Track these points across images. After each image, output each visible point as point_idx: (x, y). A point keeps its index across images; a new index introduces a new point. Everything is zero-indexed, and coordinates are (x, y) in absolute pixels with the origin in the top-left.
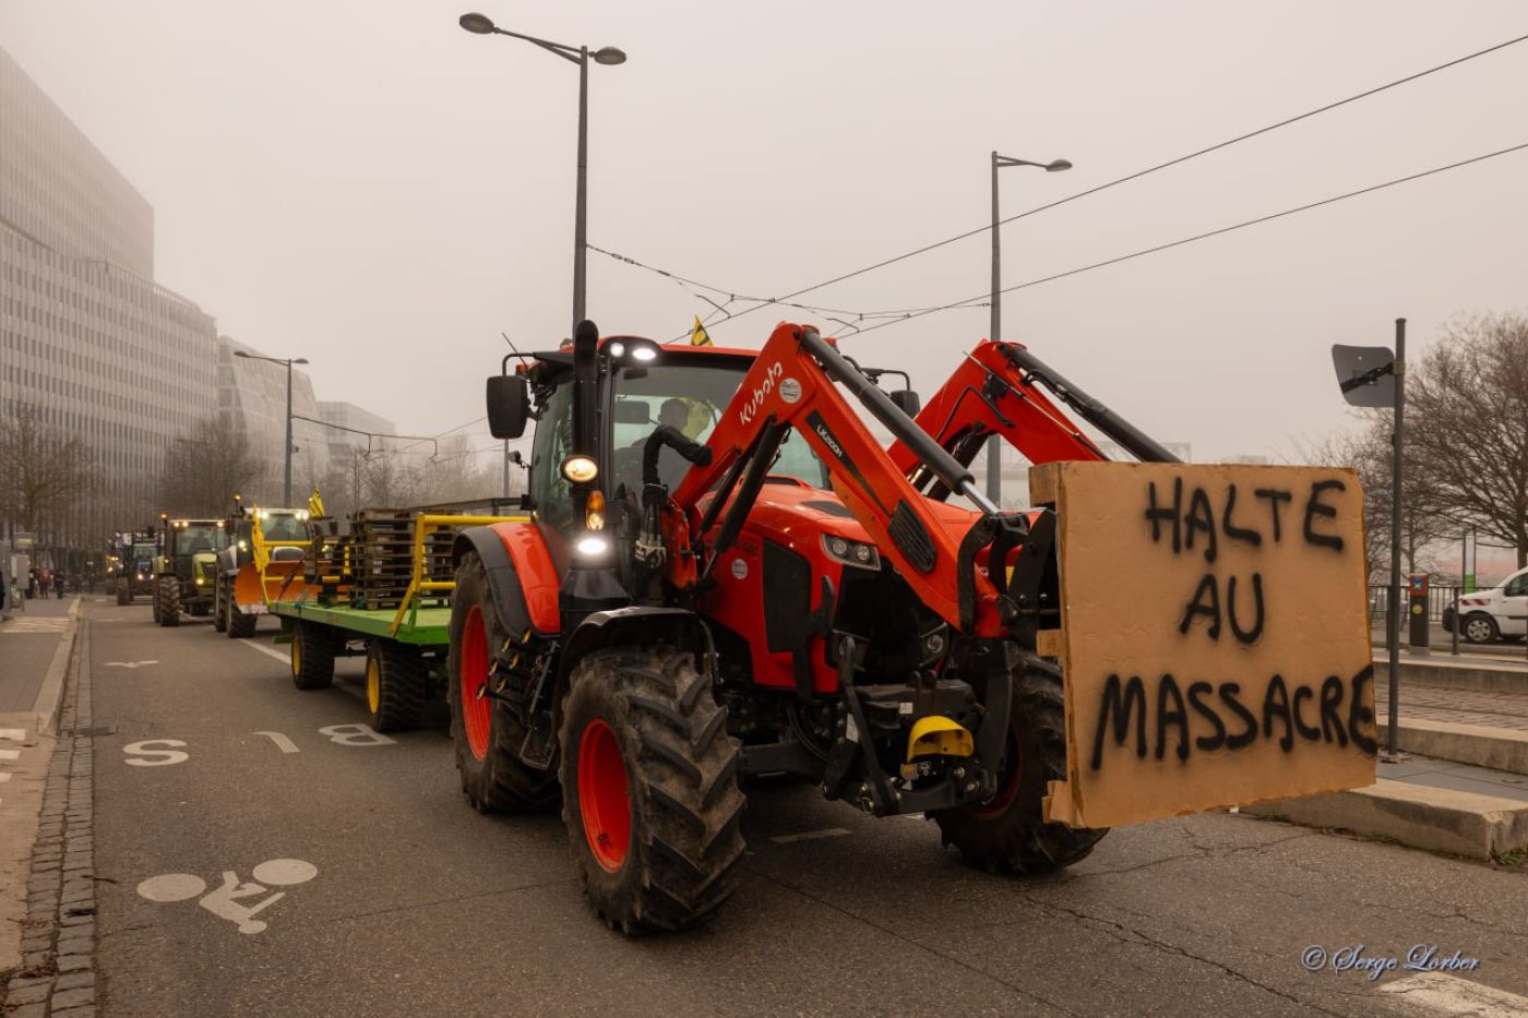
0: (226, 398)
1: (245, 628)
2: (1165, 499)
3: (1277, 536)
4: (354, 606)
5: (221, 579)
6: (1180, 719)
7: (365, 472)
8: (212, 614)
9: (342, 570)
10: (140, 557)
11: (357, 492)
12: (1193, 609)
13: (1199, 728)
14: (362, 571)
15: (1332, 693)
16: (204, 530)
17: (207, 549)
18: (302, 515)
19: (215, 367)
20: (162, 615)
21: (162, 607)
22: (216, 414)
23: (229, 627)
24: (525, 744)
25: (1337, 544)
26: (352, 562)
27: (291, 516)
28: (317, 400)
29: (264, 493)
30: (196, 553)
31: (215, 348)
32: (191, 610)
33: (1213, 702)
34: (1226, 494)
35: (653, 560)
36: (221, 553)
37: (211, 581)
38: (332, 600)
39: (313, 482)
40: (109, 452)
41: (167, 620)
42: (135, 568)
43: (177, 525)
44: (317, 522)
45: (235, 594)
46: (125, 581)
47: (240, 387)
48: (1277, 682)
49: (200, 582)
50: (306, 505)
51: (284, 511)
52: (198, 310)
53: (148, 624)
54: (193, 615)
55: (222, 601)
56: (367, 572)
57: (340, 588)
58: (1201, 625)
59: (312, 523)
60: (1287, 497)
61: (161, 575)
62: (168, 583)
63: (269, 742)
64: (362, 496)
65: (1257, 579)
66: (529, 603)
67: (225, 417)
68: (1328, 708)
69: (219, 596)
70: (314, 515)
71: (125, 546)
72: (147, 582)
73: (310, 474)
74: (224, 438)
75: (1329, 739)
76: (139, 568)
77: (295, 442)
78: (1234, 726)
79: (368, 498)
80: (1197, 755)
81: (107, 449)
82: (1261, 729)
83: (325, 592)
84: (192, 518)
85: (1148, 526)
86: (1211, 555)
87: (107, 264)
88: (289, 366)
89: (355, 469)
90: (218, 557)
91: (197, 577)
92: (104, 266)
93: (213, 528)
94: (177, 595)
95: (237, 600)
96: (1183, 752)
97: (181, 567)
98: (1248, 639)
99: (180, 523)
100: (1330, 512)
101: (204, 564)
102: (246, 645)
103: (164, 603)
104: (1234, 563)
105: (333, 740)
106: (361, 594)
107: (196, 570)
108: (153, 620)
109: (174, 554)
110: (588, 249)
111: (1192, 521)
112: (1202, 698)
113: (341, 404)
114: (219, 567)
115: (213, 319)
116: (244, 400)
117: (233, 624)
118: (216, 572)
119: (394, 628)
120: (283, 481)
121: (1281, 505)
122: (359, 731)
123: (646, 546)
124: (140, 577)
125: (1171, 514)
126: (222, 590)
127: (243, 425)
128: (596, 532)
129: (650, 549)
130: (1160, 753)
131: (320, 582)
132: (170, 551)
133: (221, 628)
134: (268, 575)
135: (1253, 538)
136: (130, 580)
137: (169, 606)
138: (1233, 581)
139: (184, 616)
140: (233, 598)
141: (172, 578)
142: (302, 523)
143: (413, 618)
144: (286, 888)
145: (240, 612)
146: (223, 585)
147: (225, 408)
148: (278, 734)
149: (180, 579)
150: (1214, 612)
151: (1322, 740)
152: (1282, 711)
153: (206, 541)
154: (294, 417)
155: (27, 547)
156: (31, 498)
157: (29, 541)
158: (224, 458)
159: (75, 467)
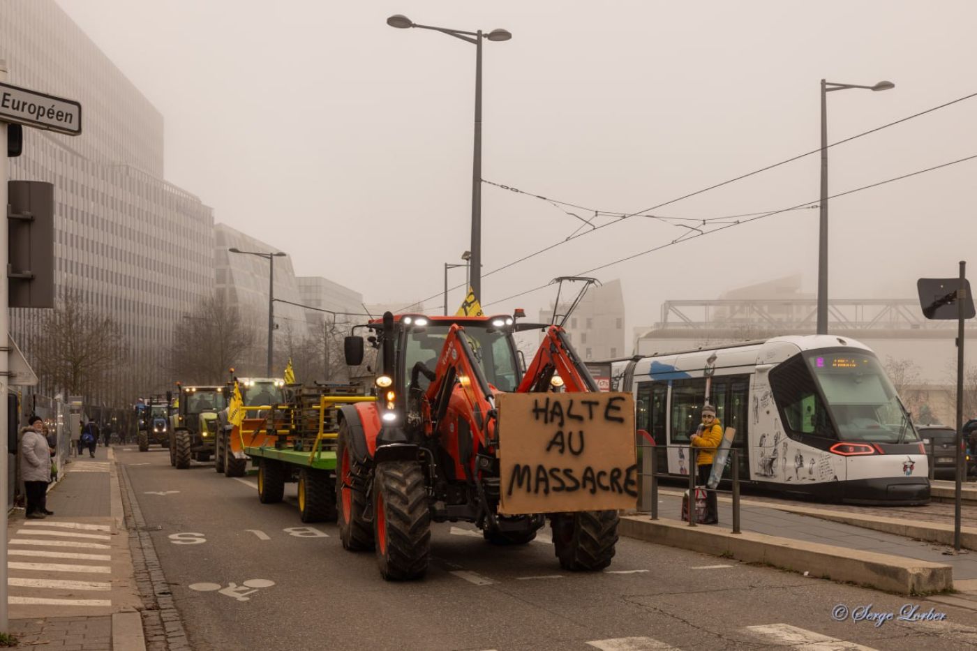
0: (221, 277)
1: (237, 470)
2: (542, 405)
3: (591, 417)
4: (296, 449)
5: (221, 432)
6: (546, 480)
7: (333, 341)
8: (213, 460)
9: (291, 426)
10: (156, 416)
11: (327, 359)
12: (553, 443)
13: (553, 483)
14: (301, 427)
15: (616, 474)
16: (205, 394)
17: (209, 409)
18: (279, 382)
19: (212, 251)
20: (177, 460)
21: (178, 454)
22: (213, 291)
23: (226, 468)
24: (365, 511)
25: (621, 420)
26: (295, 421)
27: (271, 383)
28: (297, 275)
29: (252, 358)
30: (202, 412)
31: (213, 233)
32: (197, 456)
33: (561, 475)
34: (569, 403)
35: (414, 423)
36: (220, 413)
37: (213, 434)
38: (284, 446)
39: (292, 350)
40: (130, 325)
41: (181, 463)
42: (152, 423)
43: (188, 390)
44: (291, 389)
45: (231, 443)
46: (144, 433)
47: (233, 268)
48: (589, 469)
49: (205, 434)
50: (282, 375)
51: (266, 380)
52: (199, 202)
53: (167, 467)
54: (198, 461)
55: (221, 449)
56: (303, 428)
57: (289, 438)
58: (556, 449)
59: (287, 388)
60: (597, 403)
61: (177, 429)
62: (182, 436)
63: (253, 534)
64: (330, 362)
65: (581, 433)
66: (368, 445)
67: (221, 294)
68: (614, 480)
69: (219, 444)
70: (288, 383)
71: (145, 407)
72: (161, 434)
73: (290, 344)
74: (220, 313)
75: (613, 490)
76: (155, 423)
77: (276, 321)
78: (569, 483)
79: (336, 364)
80: (552, 493)
81: (128, 323)
82: (581, 485)
83: (280, 440)
84: (199, 385)
85: (534, 414)
86: (561, 424)
87: (128, 167)
88: (271, 258)
89: (325, 338)
90: (218, 416)
91: (202, 431)
92: (124, 168)
93: (214, 392)
94: (188, 445)
95: (232, 448)
96: (546, 491)
97: (191, 423)
98: (576, 454)
99: (190, 389)
100: (618, 409)
101: (207, 421)
102: (238, 482)
103: (179, 451)
104: (571, 427)
105: (291, 534)
106: (300, 441)
107: (202, 424)
108: (170, 464)
109: (186, 413)
110: (482, 183)
111: (553, 413)
112: (555, 473)
113: (316, 278)
114: (218, 423)
115: (211, 209)
116: (235, 276)
117: (229, 466)
118: (217, 426)
119: (310, 460)
120: (266, 347)
121: (594, 407)
122: (308, 530)
123: (412, 417)
124: (156, 430)
125: (545, 411)
126: (221, 440)
127: (235, 298)
128: (391, 411)
129: (413, 418)
130: (536, 491)
131: (276, 433)
132: (183, 411)
133: (221, 470)
134: (243, 429)
135: (580, 418)
136: (148, 432)
137: (182, 453)
138: (570, 434)
139: (193, 462)
140: (229, 446)
141: (185, 432)
142: (279, 389)
143: (319, 455)
144: (259, 588)
145: (233, 457)
146: (221, 437)
147: (221, 286)
148: (258, 531)
149: (190, 433)
150: (562, 444)
151: (611, 491)
152: (592, 480)
153: (207, 402)
154: (275, 300)
155: (78, 408)
156: (75, 367)
157: (80, 403)
158: (221, 332)
159: (107, 341)
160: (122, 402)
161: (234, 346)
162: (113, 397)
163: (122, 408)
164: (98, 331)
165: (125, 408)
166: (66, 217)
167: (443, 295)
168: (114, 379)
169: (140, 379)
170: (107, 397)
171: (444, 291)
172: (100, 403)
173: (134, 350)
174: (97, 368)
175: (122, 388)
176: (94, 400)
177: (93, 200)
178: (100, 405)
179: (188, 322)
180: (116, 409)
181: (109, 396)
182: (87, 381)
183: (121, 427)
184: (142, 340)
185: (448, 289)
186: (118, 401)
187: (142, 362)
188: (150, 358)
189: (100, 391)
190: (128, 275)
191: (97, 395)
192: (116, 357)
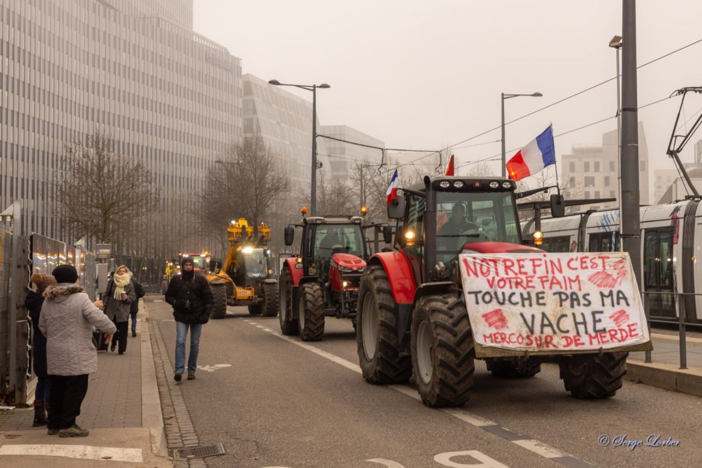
0: (249, 126)
19: (240, 100)
22: (241, 140)
31: (241, 84)
47: (259, 116)
52: (228, 52)
67: (248, 144)
81: (158, 172)
87: (158, 19)
88: (314, 91)
89: (361, 180)
92: (155, 20)
115: (239, 59)
116: (262, 125)
147: (248, 135)
154: (319, 136)
155: (105, 257)
156: (105, 214)
157: (108, 251)
158: (255, 175)
159: (138, 187)
160: (153, 251)
161: (269, 190)
162: (144, 246)
163: (153, 257)
164: (129, 175)
165: (155, 257)
166: (99, 68)
167: (500, 129)
168: (144, 227)
169: (170, 228)
170: (137, 246)
171: (501, 125)
172: (130, 252)
173: (164, 199)
174: (128, 215)
175: (152, 236)
176: (125, 249)
177: (125, 51)
178: (130, 255)
179: (220, 166)
180: (146, 259)
181: (140, 245)
182: (118, 229)
183: (151, 276)
184: (172, 189)
185: (506, 122)
186: (149, 250)
187: (172, 210)
188: (180, 207)
189: (130, 239)
190: (159, 124)
191: (128, 244)
192: (147, 203)
